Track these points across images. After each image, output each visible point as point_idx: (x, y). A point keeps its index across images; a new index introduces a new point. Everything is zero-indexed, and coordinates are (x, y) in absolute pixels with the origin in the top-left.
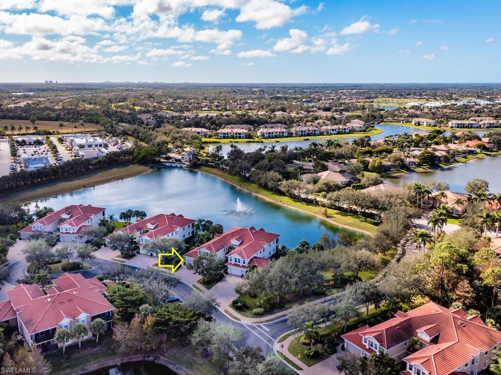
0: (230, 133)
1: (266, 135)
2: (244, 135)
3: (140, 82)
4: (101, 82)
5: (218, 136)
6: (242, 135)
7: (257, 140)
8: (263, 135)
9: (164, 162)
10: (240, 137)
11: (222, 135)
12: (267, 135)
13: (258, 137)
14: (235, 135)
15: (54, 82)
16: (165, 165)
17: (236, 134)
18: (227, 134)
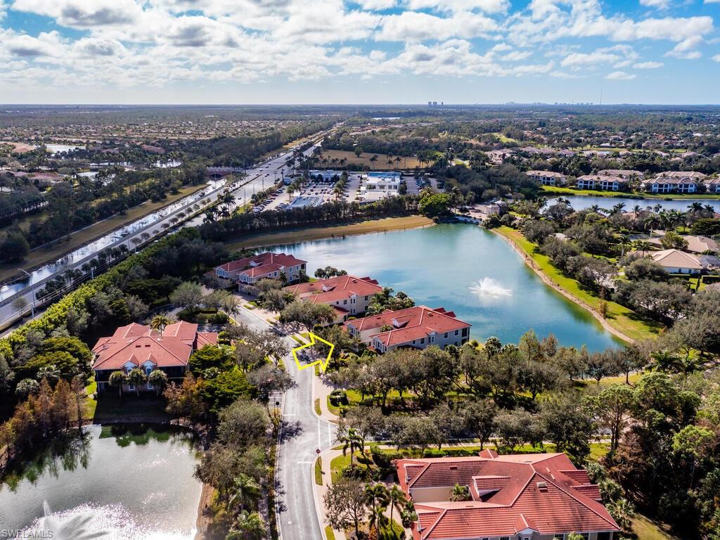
0: (597, 182)
1: (654, 188)
2: (617, 186)
3: (557, 103)
4: (502, 104)
5: (577, 185)
6: (614, 186)
7: (636, 194)
8: (649, 187)
9: (458, 215)
10: (610, 189)
11: (583, 184)
12: (657, 188)
13: (638, 190)
14: (603, 185)
15: (439, 103)
16: (457, 219)
17: (605, 183)
18: (591, 183)
